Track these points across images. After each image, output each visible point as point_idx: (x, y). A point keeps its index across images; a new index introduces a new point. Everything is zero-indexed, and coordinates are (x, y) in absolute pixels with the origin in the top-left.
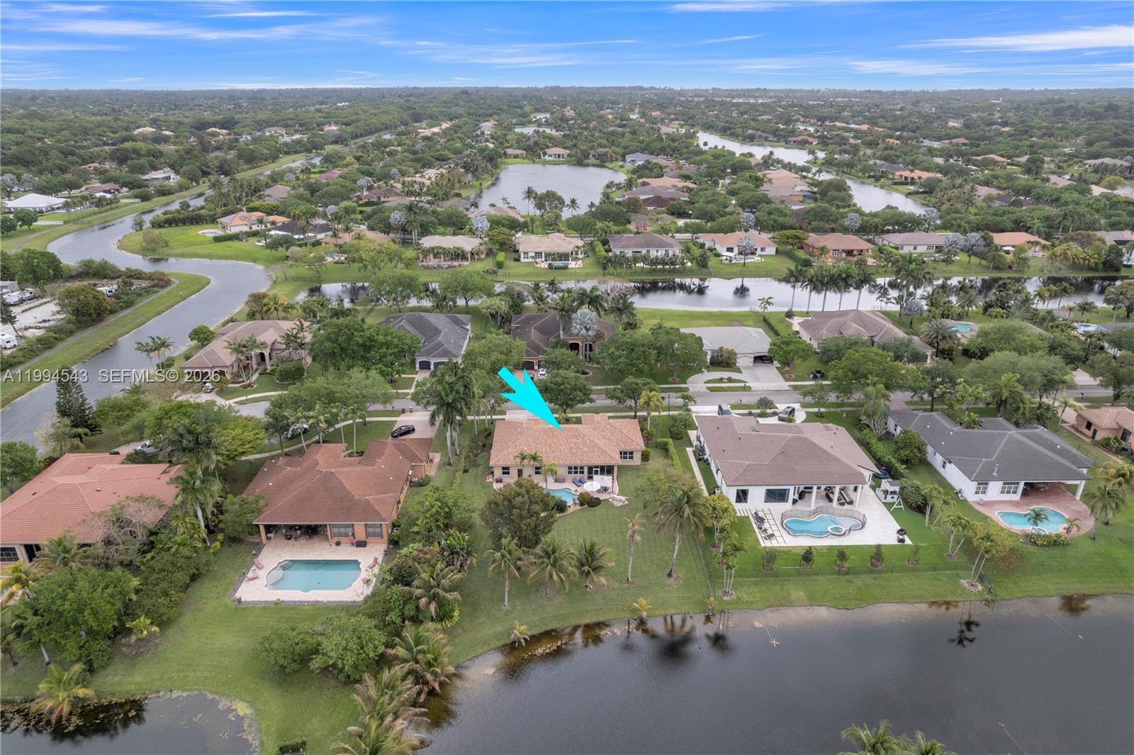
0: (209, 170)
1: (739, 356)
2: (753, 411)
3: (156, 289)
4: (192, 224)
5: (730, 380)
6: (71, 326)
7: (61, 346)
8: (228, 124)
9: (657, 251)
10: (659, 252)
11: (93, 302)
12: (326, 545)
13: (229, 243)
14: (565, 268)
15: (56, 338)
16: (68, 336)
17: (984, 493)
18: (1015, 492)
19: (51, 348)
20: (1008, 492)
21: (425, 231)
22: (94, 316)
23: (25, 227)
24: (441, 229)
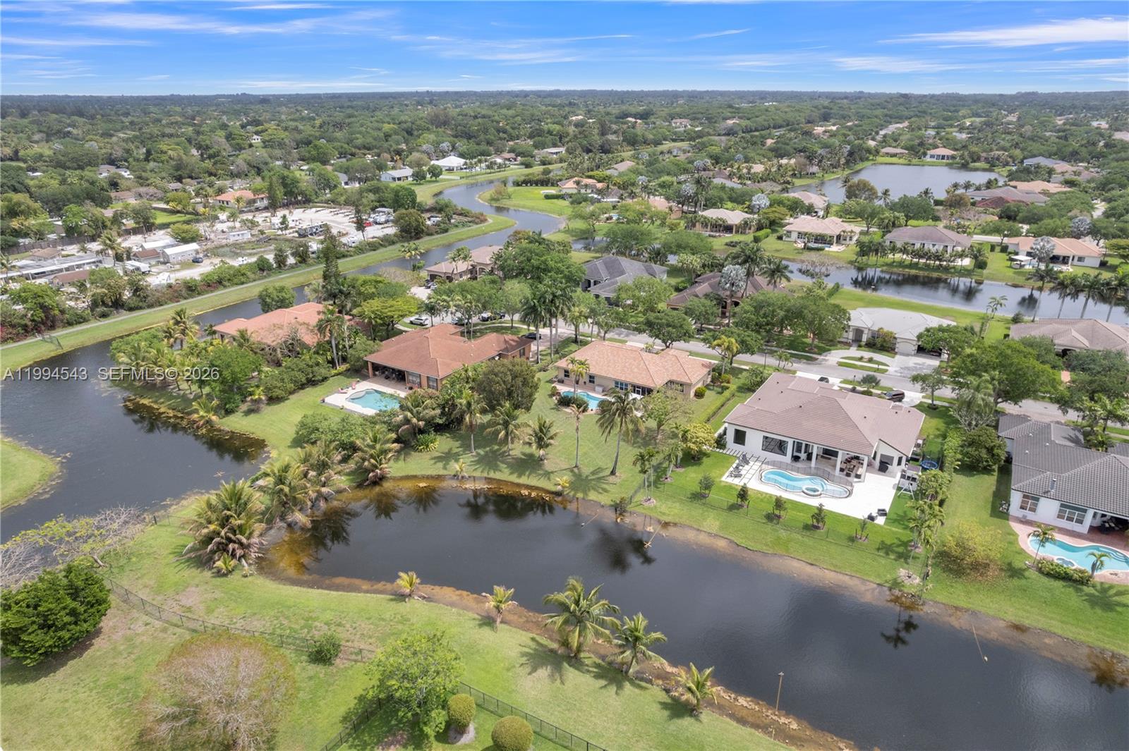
0: (592, 148)
1: (898, 340)
2: (859, 388)
3: (471, 224)
4: (542, 185)
5: (871, 360)
6: (396, 238)
7: (382, 250)
8: (644, 116)
9: (934, 245)
10: (936, 247)
11: (414, 224)
12: (404, 387)
13: (555, 201)
14: (822, 249)
15: (381, 245)
16: (390, 245)
17: (1033, 510)
18: (1080, 522)
19: (374, 250)
20: (1070, 519)
21: (711, 204)
22: (413, 234)
23: (434, 178)
24: (730, 205)
